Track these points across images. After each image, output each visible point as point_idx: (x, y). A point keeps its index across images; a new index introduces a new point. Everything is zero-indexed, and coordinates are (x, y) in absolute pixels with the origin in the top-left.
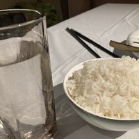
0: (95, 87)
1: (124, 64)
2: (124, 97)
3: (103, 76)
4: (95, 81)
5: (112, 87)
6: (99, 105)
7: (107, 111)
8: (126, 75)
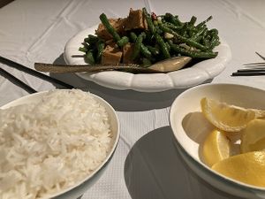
0: (12, 157)
1: (51, 105)
2: (59, 158)
3: (22, 135)
4: (11, 146)
5: (38, 149)
6: (24, 184)
7: (38, 189)
8: (55, 123)
